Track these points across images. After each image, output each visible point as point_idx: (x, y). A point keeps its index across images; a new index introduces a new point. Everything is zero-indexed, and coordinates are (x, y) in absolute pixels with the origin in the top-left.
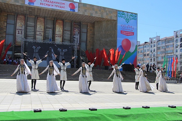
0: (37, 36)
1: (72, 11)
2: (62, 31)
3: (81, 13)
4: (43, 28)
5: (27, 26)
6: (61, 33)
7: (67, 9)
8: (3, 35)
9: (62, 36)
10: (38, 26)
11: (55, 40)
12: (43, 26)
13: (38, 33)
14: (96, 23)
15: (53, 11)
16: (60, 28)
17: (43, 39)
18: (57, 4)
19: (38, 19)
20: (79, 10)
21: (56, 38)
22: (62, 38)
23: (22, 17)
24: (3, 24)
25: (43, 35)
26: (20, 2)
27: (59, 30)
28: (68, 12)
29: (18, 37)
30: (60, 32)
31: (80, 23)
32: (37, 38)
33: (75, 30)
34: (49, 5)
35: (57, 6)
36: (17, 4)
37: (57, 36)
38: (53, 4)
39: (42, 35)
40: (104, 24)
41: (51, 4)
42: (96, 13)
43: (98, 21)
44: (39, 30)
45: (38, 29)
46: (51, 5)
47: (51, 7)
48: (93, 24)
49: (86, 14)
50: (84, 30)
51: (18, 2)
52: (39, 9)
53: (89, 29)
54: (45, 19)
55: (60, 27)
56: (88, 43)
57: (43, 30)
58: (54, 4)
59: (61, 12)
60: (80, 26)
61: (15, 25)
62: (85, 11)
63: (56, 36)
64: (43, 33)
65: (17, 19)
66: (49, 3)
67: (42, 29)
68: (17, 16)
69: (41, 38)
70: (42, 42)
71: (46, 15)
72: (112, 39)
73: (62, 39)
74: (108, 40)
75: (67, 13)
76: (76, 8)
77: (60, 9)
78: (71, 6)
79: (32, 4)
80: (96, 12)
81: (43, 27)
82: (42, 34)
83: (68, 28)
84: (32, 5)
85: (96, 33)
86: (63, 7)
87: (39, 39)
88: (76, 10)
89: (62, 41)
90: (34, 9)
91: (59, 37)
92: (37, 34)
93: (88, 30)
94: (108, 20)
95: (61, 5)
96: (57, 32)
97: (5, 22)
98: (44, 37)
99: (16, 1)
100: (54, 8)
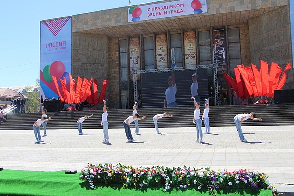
0: (158, 63)
1: (196, 12)
2: (194, 47)
3: (213, 12)
4: (165, 50)
6: (194, 51)
7: (189, 11)
8: (115, 70)
9: (195, 56)
10: (158, 48)
11: (186, 64)
12: (166, 46)
13: (158, 58)
15: (168, 20)
16: (191, 44)
17: (166, 65)
18: (172, 9)
19: (157, 37)
20: (209, 8)
21: (187, 61)
22: (195, 59)
23: (136, 39)
25: (166, 60)
26: (122, 20)
27: (190, 47)
28: (191, 16)
30: (191, 49)
31: (224, 28)
32: (159, 66)
33: (216, 41)
34: (161, 14)
35: (172, 12)
37: (188, 56)
38: (165, 10)
39: (164, 60)
40: (264, 19)
41: (163, 11)
42: (240, 5)
43: (253, 18)
44: (160, 54)
45: (158, 53)
46: (163, 13)
47: (163, 16)
49: (223, 11)
50: (233, 38)
52: (149, 23)
53: (242, 34)
55: (191, 41)
56: (242, 59)
57: (165, 53)
58: (167, 10)
59: (180, 19)
62: (221, 6)
63: (186, 57)
64: (166, 56)
65: (129, 43)
66: (159, 11)
67: (164, 51)
69: (164, 64)
70: (166, 69)
72: (281, 45)
73: (195, 61)
74: (273, 47)
76: (202, 7)
77: (179, 14)
78: (194, 6)
80: (242, 3)
81: (165, 48)
82: (165, 58)
84: (137, 21)
85: (251, 39)
86: (182, 11)
87: (161, 67)
88: (204, 9)
89: (196, 63)
90: (142, 25)
91: (190, 58)
92: (157, 59)
93: (242, 37)
94: (270, 11)
95: (178, 9)
96: (188, 51)
97: (116, 52)
98: (168, 62)
99: (117, 21)
100: (168, 15)
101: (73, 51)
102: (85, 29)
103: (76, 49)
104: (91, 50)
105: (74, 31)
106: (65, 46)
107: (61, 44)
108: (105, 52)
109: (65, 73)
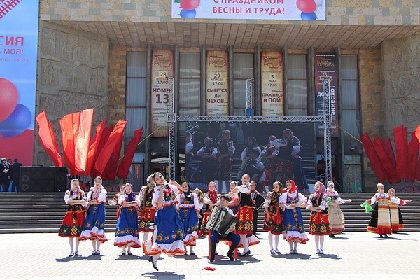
0: (210, 106)
1: (306, 18)
2: (279, 81)
3: (335, 21)
4: (225, 81)
5: (180, 79)
6: (279, 88)
7: (292, 13)
8: (118, 111)
9: (281, 98)
10: (211, 76)
11: (264, 113)
12: (226, 74)
13: (211, 96)
14: (386, 47)
15: (251, 26)
16: (275, 75)
17: (226, 111)
18: (260, 5)
19: (210, 54)
20: (328, 14)
21: (266, 106)
22: (281, 103)
23: (167, 54)
24: (116, 80)
25: (226, 100)
26: (158, 13)
27: (271, 80)
28: (294, 24)
29: (159, 111)
30: (274, 85)
31: (334, 52)
32: (211, 111)
33: (320, 74)
34: (239, 11)
35: (261, 10)
36: (151, 19)
37: (267, 98)
38: (248, 6)
39: (222, 101)
40: (415, 45)
41: (244, 6)
42: (384, 15)
43: (392, 40)
44: (214, 87)
45: (210, 85)
46: (244, 11)
47: (243, 16)
48: (377, 51)
49: (353, 21)
50: (348, 72)
51: (153, 13)
52: (211, 26)
53: (363, 67)
54: (228, 53)
55: (275, 70)
56: (363, 111)
57: (225, 86)
58: (252, 6)
59: (274, 26)
60: (334, 60)
61: (148, 79)
62: (350, 12)
63: (264, 98)
64: (226, 93)
65: (151, 60)
66: (238, 6)
67: (221, 84)
68: (152, 53)
69: (221, 108)
70: (225, 119)
71: (231, 42)
73: (281, 107)
75: (292, 27)
76: (318, 8)
77: (272, 17)
78: (303, 5)
79: (190, 15)
80: (386, 12)
81: (223, 77)
82: (224, 96)
83: (298, 70)
84: (190, 18)
86: (279, 11)
87: (215, 113)
88: (321, 14)
89: (282, 111)
90: (196, 27)
91: (272, 100)
92: (208, 98)
93: (363, 71)
95: (273, 6)
96: (267, 88)
97: (120, 74)
98: (229, 105)
99: (148, 12)
100: (253, 16)
101: (41, 62)
102: (73, 19)
103: (48, 57)
104: (77, 63)
105: (46, 17)
106: (21, 48)
107: (10, 41)
108: (105, 73)
109: (20, 108)
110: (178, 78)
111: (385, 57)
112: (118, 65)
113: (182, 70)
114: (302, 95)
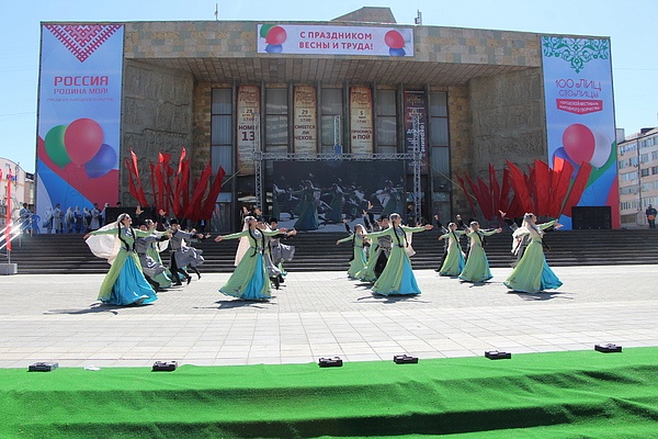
0: (298, 143)
1: (395, 54)
2: (369, 118)
3: (424, 58)
4: (313, 117)
5: (266, 115)
6: (369, 125)
7: (380, 49)
8: (203, 149)
9: (371, 135)
10: (298, 112)
11: (353, 150)
12: (314, 110)
13: (298, 132)
14: (473, 84)
15: (339, 61)
16: (364, 111)
17: (314, 148)
18: (348, 41)
19: (297, 90)
20: (417, 50)
21: (355, 143)
22: (371, 140)
23: (253, 90)
24: (201, 117)
25: (314, 137)
26: (243, 48)
27: (360, 116)
28: (383, 60)
29: (245, 149)
30: (363, 122)
31: (423, 88)
32: (299, 148)
33: (410, 111)
34: (326, 46)
35: (349, 45)
36: (236, 55)
37: (356, 134)
38: (336, 41)
39: (310, 138)
40: (500, 83)
41: (331, 41)
42: (470, 53)
43: (479, 78)
44: (301, 124)
45: (297, 122)
46: (331, 46)
47: (331, 51)
48: (465, 88)
49: (441, 59)
50: (438, 109)
51: (238, 49)
52: (298, 61)
53: (452, 104)
54: (316, 88)
55: (364, 106)
56: (452, 149)
57: (313, 123)
58: (339, 41)
59: (362, 61)
60: (424, 97)
61: (234, 116)
62: (437, 48)
63: (353, 134)
64: (315, 130)
65: (237, 97)
66: (326, 41)
67: (309, 120)
68: (237, 89)
69: (309, 145)
70: (313, 157)
71: (319, 78)
72: (530, 131)
73: (371, 144)
74: (515, 133)
75: (381, 63)
76: (406, 45)
77: (360, 52)
78: (391, 41)
79: (277, 50)
80: (472, 50)
81: (311, 113)
82: (312, 133)
83: (387, 107)
84: (276, 53)
85: (475, 116)
86: (367, 47)
87: (303, 150)
88: (409, 51)
89: (371, 149)
90: (281, 63)
91: (362, 137)
92: (296, 135)
94: (511, 71)
95: (361, 41)
96: (355, 125)
97: (205, 111)
98: (317, 143)
99: (232, 47)
100: (341, 51)
101: (125, 100)
102: (157, 56)
103: (132, 96)
104: (161, 101)
105: (130, 55)
106: (106, 87)
107: (95, 80)
108: (189, 110)
109: (105, 148)
110: (264, 115)
111: (473, 94)
112: (203, 102)
113: (268, 105)
114: (392, 131)
